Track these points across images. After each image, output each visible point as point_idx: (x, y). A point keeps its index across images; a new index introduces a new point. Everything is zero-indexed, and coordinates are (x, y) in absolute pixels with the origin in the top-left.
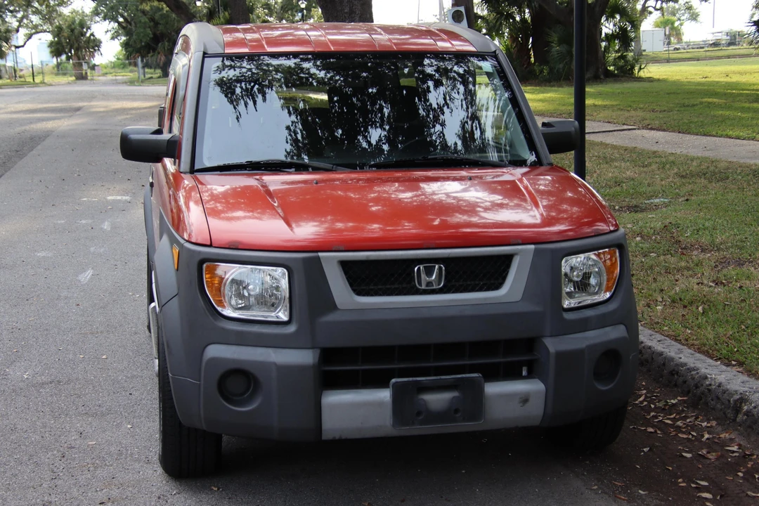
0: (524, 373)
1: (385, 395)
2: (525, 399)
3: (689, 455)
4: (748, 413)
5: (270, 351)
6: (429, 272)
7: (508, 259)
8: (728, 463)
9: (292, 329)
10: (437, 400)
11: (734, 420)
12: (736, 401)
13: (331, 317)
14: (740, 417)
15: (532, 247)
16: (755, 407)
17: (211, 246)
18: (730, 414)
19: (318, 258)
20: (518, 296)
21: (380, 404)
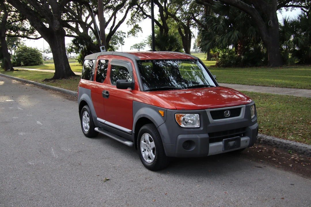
0: (242, 135)
1: (221, 143)
2: (246, 141)
3: (259, 151)
4: (263, 141)
5: (197, 135)
6: (227, 112)
7: (240, 109)
8: (268, 152)
9: (202, 129)
10: (231, 143)
11: (259, 143)
12: (259, 139)
13: (209, 125)
14: (261, 142)
15: (245, 105)
16: (266, 139)
17: (177, 109)
18: (257, 141)
19: (206, 111)
20: (243, 117)
21: (220, 145)
